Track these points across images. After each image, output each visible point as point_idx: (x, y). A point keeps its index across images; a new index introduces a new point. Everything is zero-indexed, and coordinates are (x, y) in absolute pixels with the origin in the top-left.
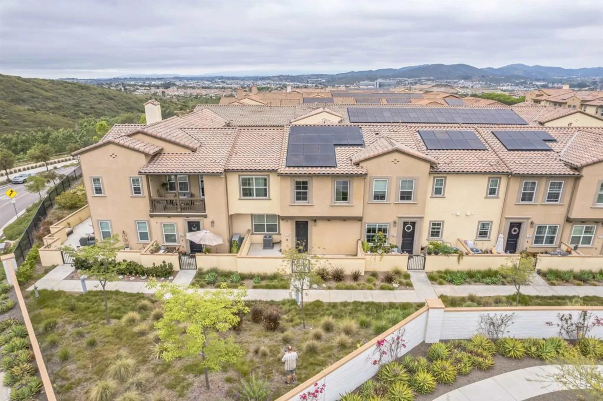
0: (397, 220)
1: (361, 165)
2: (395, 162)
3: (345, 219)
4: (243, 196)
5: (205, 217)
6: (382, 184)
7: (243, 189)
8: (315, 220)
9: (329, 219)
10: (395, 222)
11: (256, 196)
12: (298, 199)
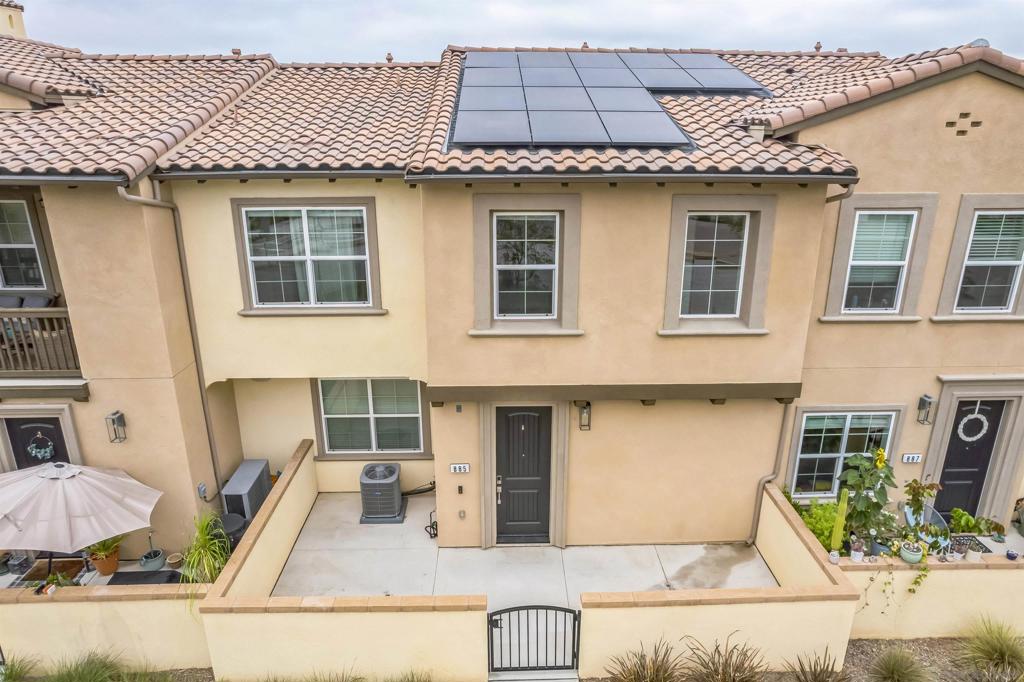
0: (933, 392)
1: (806, 138)
2: (963, 124)
3: (717, 396)
4: (262, 299)
5: (83, 395)
6: (888, 233)
7: (258, 267)
8: (585, 400)
9: (647, 397)
10: (923, 404)
11: (319, 299)
12: (508, 306)
